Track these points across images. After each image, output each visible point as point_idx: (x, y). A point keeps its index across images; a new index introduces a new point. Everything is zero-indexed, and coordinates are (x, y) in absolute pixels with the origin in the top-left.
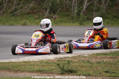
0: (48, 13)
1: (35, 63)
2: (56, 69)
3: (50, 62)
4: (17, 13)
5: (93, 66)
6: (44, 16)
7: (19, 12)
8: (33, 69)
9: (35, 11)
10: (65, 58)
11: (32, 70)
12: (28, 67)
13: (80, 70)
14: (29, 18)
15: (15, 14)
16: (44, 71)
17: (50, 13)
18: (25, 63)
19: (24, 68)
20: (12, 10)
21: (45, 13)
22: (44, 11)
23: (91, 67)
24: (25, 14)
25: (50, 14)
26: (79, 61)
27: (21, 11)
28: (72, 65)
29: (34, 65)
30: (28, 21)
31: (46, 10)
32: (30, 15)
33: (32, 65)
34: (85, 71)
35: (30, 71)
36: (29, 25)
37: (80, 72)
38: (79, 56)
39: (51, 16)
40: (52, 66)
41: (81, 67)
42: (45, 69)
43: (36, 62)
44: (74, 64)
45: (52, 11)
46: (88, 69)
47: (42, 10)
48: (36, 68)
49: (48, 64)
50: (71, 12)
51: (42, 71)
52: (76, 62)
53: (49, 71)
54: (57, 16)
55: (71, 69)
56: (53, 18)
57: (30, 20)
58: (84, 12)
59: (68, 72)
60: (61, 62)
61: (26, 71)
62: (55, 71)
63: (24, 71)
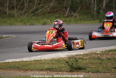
0: (69, 12)
1: (45, 62)
2: (66, 66)
3: (61, 60)
4: (38, 13)
5: (103, 63)
6: (64, 14)
7: (40, 11)
8: (43, 67)
9: (56, 10)
10: (77, 55)
11: (41, 68)
12: (38, 66)
13: (89, 67)
14: (50, 17)
15: (36, 13)
16: (53, 69)
17: (70, 11)
18: (36, 62)
19: (34, 67)
20: (33, 10)
21: (66, 12)
22: (65, 9)
23: (101, 64)
24: (46, 13)
25: (71, 13)
26: (89, 58)
27: (42, 11)
28: (82, 62)
29: (44, 63)
30: (49, 20)
31: (66, 9)
32: (50, 14)
33: (42, 64)
34: (94, 67)
35: (39, 69)
36: (49, 25)
37: (89, 69)
38: (91, 53)
39: (71, 14)
40: (62, 64)
41: (91, 64)
42: (54, 67)
43: (48, 60)
44: (85, 61)
45: (72, 9)
46: (97, 66)
47: (63, 9)
48: (46, 66)
49: (59, 62)
50: (91, 10)
51: (51, 69)
52: (87, 59)
53: (58, 69)
54: (77, 14)
55: (80, 67)
56: (74, 17)
57: (51, 20)
58: (104, 9)
59: (77, 69)
60: (71, 59)
61: (35, 69)
62: (64, 68)
63: (33, 70)
